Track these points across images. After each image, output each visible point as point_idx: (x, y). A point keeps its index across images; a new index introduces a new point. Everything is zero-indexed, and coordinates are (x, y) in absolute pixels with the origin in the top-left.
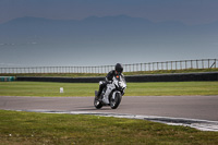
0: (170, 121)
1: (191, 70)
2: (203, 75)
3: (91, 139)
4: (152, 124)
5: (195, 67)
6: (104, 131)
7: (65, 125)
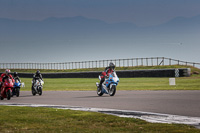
0: (122, 113)
1: (141, 67)
2: (152, 72)
3: (49, 130)
4: (105, 116)
5: (145, 64)
6: (61, 122)
7: (26, 116)
